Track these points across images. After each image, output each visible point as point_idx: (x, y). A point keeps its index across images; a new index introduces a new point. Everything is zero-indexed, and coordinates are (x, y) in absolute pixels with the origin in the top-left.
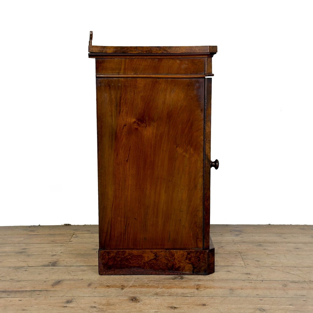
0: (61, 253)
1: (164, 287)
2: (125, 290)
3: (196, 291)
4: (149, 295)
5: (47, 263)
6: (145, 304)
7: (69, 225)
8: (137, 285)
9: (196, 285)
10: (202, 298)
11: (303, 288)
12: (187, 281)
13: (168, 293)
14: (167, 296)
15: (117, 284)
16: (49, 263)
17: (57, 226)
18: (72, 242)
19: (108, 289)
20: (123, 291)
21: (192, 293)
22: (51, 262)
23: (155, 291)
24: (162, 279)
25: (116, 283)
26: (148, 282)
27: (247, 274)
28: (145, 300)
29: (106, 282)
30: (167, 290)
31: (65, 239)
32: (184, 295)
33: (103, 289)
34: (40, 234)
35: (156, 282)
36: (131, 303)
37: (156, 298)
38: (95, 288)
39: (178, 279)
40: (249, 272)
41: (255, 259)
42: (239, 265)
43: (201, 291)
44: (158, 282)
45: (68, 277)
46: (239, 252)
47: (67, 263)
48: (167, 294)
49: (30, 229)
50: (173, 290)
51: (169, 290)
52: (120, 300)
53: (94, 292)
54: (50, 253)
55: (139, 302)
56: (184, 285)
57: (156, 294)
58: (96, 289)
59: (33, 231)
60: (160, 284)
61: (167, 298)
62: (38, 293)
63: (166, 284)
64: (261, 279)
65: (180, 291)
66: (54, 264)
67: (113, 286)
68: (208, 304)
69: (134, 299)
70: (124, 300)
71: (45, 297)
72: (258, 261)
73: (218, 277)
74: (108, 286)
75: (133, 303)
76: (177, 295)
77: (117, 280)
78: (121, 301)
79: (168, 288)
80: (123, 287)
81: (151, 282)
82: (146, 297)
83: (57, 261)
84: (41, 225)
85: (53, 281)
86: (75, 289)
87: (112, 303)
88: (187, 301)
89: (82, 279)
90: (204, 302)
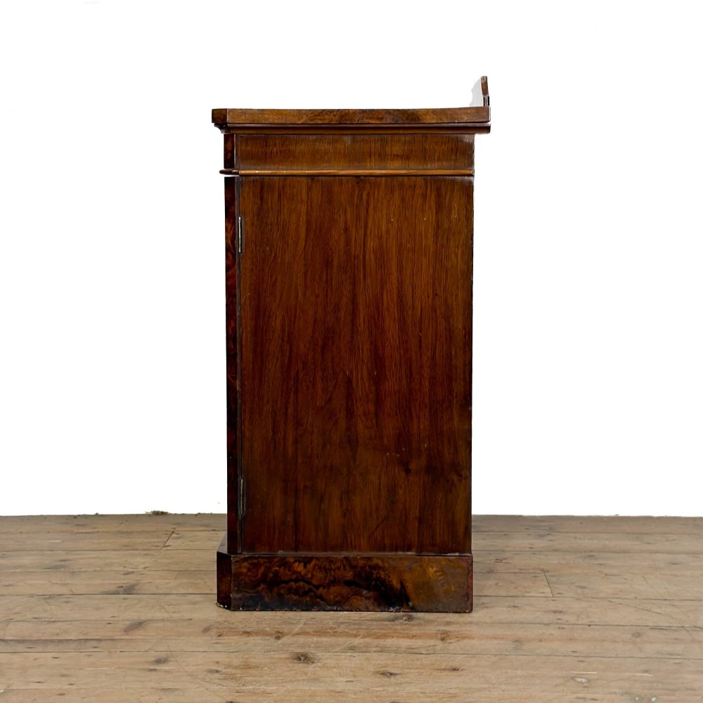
0: (145, 568)
1: (369, 635)
2: (284, 640)
3: (439, 643)
4: (336, 650)
5: (112, 588)
6: (327, 667)
7: (163, 513)
8: (310, 630)
9: (440, 632)
10: (450, 657)
11: (677, 641)
12: (421, 624)
13: (376, 647)
14: (375, 652)
15: (268, 629)
16: (119, 587)
17: (137, 515)
18: (168, 548)
19: (245, 639)
20: (280, 642)
21: (430, 646)
22: (122, 587)
23: (349, 642)
24: (367, 620)
25: (265, 628)
26: (333, 626)
27: (555, 612)
28: (326, 659)
29: (242, 626)
30: (376, 642)
31: (154, 542)
32: (411, 651)
33: (236, 637)
34: (98, 532)
35: (353, 627)
36: (296, 665)
37: (351, 656)
38: (219, 636)
39: (401, 621)
40: (559, 609)
41: (577, 584)
42: (540, 595)
43: (451, 643)
44: (356, 626)
45: (160, 615)
46: (542, 570)
47: (157, 588)
48: (375, 649)
49: (77, 521)
50: (389, 642)
51: (381, 642)
52: (272, 658)
53: (216, 643)
54: (122, 568)
55: (313, 662)
56: (414, 632)
57: (352, 648)
58: (220, 638)
59: (84, 525)
60: (361, 629)
61: (375, 656)
62: (95, 643)
63: (373, 629)
64: (586, 621)
65: (405, 643)
66: (129, 590)
67: (257, 633)
68: (463, 668)
69: (303, 658)
70: (280, 659)
71: (110, 652)
72: (584, 587)
73: (491, 617)
74: (247, 633)
75: (301, 665)
76: (397, 651)
77: (267, 622)
78: (273, 661)
79: (378, 638)
80: (280, 635)
81: (342, 626)
82: (329, 654)
83: (137, 584)
84: (100, 514)
85: (127, 623)
86: (176, 638)
87: (254, 665)
88: (419, 663)
89: (191, 619)
90: (455, 664)
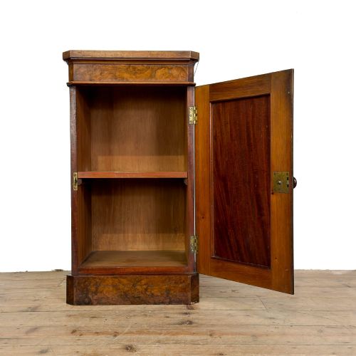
0: (45, 297)
1: (168, 333)
2: (119, 337)
3: (209, 337)
4: (149, 343)
5: (26, 309)
7: (60, 270)
8: (135, 331)
9: (209, 331)
10: (217, 346)
11: (344, 334)
12: (197, 326)
13: (173, 340)
15: (109, 330)
16: (29, 308)
18: (60, 287)
19: (96, 337)
20: (116, 338)
21: (204, 340)
22: (31, 308)
23: (157, 338)
24: (166, 324)
27: (271, 318)
28: (143, 348)
29: (95, 329)
30: (173, 337)
31: (53, 284)
32: (193, 343)
33: (91, 336)
34: (25, 280)
36: (125, 353)
37: (158, 346)
39: (186, 324)
40: (272, 316)
41: (278, 303)
42: (260, 309)
43: (216, 337)
44: (160, 328)
45: (48, 323)
46: (257, 296)
47: (50, 308)
48: (172, 342)
49: (16, 275)
50: (180, 337)
51: (175, 337)
52: (110, 349)
53: (78, 340)
54: (33, 298)
55: (135, 351)
56: (193, 331)
57: (159, 342)
58: (81, 336)
59: (19, 277)
60: (163, 329)
61: (173, 346)
62: (6, 341)
63: (170, 330)
64: (289, 324)
65: (189, 338)
66: (34, 310)
67: (103, 333)
68: (225, 353)
69: (129, 348)
70: (116, 349)
71: (14, 346)
73: (236, 321)
74: (97, 333)
75: (128, 353)
76: (185, 343)
77: (110, 326)
78: (112, 350)
79: (173, 335)
80: (117, 334)
81: (152, 328)
82: (145, 345)
83: (39, 306)
84: (29, 271)
85: (29, 328)
87: (100, 353)
88: (199, 350)
89: (66, 326)
90: (221, 351)
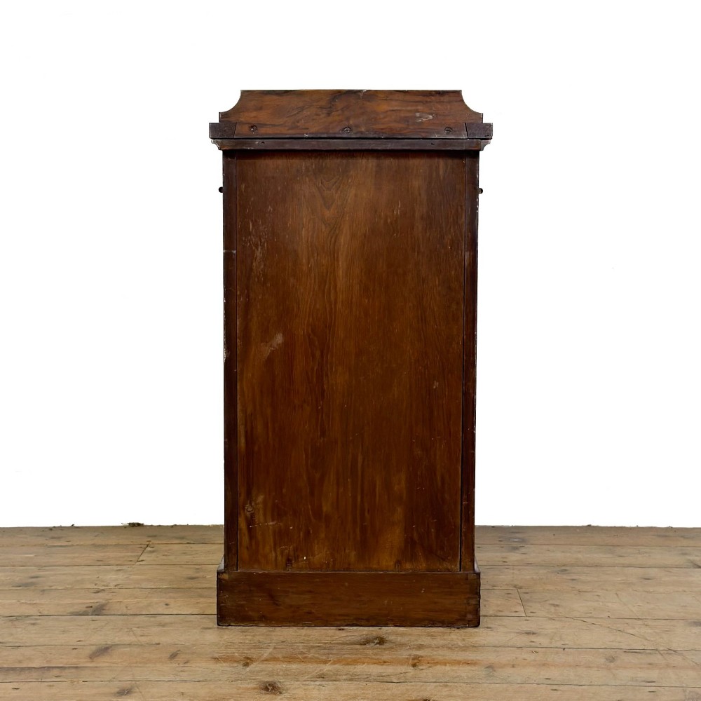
0: (116, 586)
1: (339, 661)
2: (252, 667)
3: (410, 669)
4: (305, 678)
5: (82, 608)
6: (295, 698)
7: (139, 525)
8: (280, 656)
9: (413, 657)
10: (422, 686)
11: (651, 665)
12: (392, 648)
13: (347, 674)
14: (345, 680)
15: (236, 655)
16: (87, 607)
17: (113, 527)
18: (141, 563)
19: (214, 666)
20: (248, 669)
21: (401, 673)
22: (91, 607)
23: (318, 669)
24: (337, 643)
25: (234, 653)
26: (304, 651)
27: (528, 633)
28: (295, 688)
29: (211, 650)
30: (346, 669)
31: (128, 557)
32: (382, 679)
33: (204, 664)
34: (72, 545)
35: (323, 651)
36: (263, 696)
37: (320, 685)
38: (186, 663)
39: (372, 644)
40: (532, 630)
41: (551, 602)
42: (514, 614)
43: (422, 669)
44: (326, 651)
45: (127, 639)
46: (515, 586)
47: (127, 607)
48: (344, 677)
49: (52, 534)
50: (359, 669)
51: (351, 669)
52: (239, 688)
53: (182, 671)
54: (92, 586)
55: (281, 693)
56: (385, 658)
57: (322, 677)
58: (187, 665)
59: (59, 538)
60: (332, 654)
61: (345, 684)
62: (56, 672)
63: (344, 654)
64: (559, 644)
65: (376, 670)
66: (98, 611)
67: (225, 660)
68: (433, 698)
69: (271, 688)
70: (248, 689)
71: (72, 682)
72: (557, 606)
73: (464, 640)
74: (215, 659)
75: (268, 696)
76: (367, 679)
77: (236, 647)
78: (240, 691)
79: (348, 664)
80: (249, 661)
81: (312, 651)
82: (298, 683)
83: (107, 604)
84: (76, 525)
85: (94, 648)
86: (140, 665)
87: (220, 696)
88: (389, 692)
89: (159, 644)
90: (426, 695)
